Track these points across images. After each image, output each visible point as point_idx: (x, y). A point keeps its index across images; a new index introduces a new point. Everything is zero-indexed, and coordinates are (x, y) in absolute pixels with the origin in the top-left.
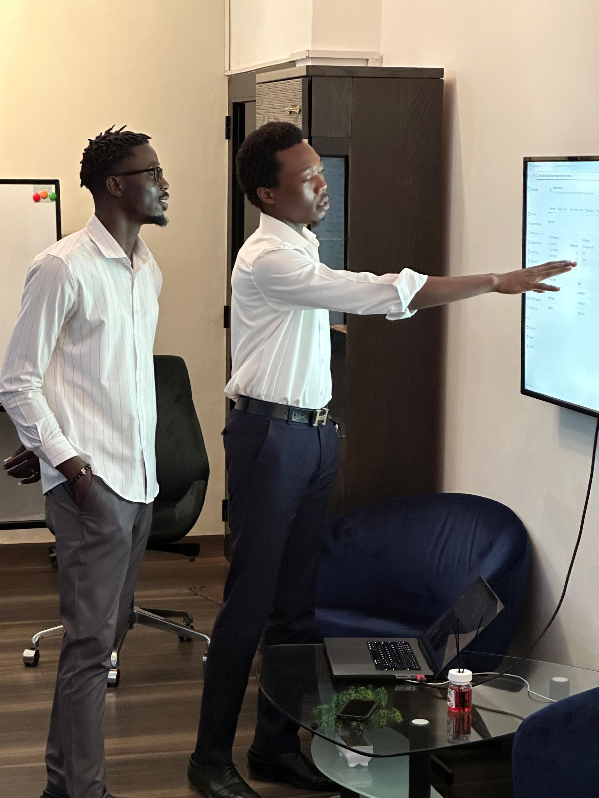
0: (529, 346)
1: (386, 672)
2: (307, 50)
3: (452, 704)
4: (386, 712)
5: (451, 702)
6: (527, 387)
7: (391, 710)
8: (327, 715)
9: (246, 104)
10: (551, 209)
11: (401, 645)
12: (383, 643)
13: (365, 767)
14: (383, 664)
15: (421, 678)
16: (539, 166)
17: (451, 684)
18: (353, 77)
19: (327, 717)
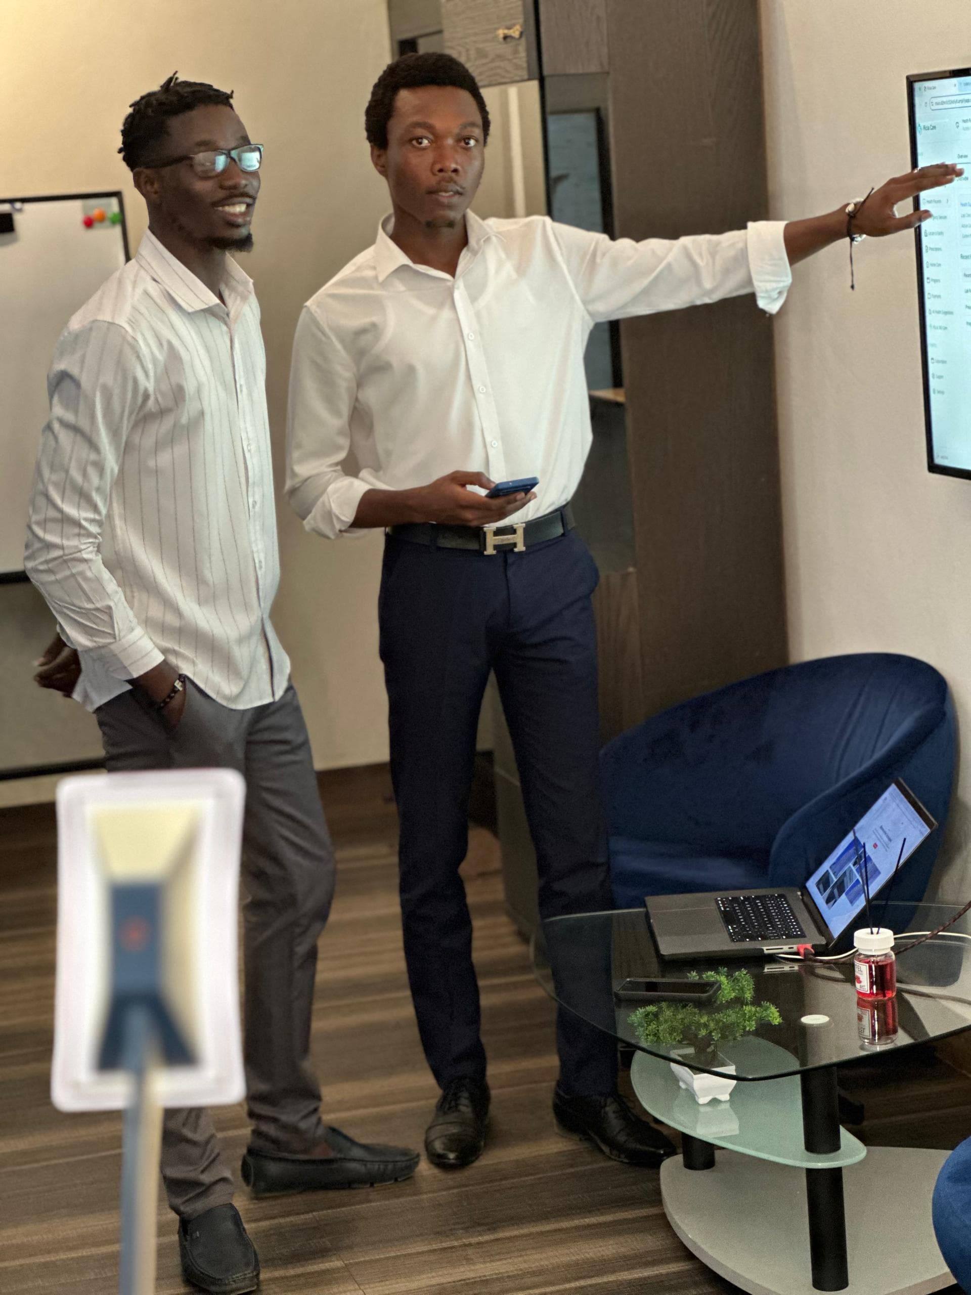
0: (936, 392)
1: (748, 945)
3: (864, 986)
4: (753, 1009)
5: (862, 984)
6: (938, 461)
7: (759, 1005)
8: (655, 1023)
10: (961, 157)
11: (773, 900)
12: (742, 898)
13: (725, 1102)
14: (743, 931)
15: (806, 949)
16: (934, 88)
17: (860, 954)
19: (654, 1026)
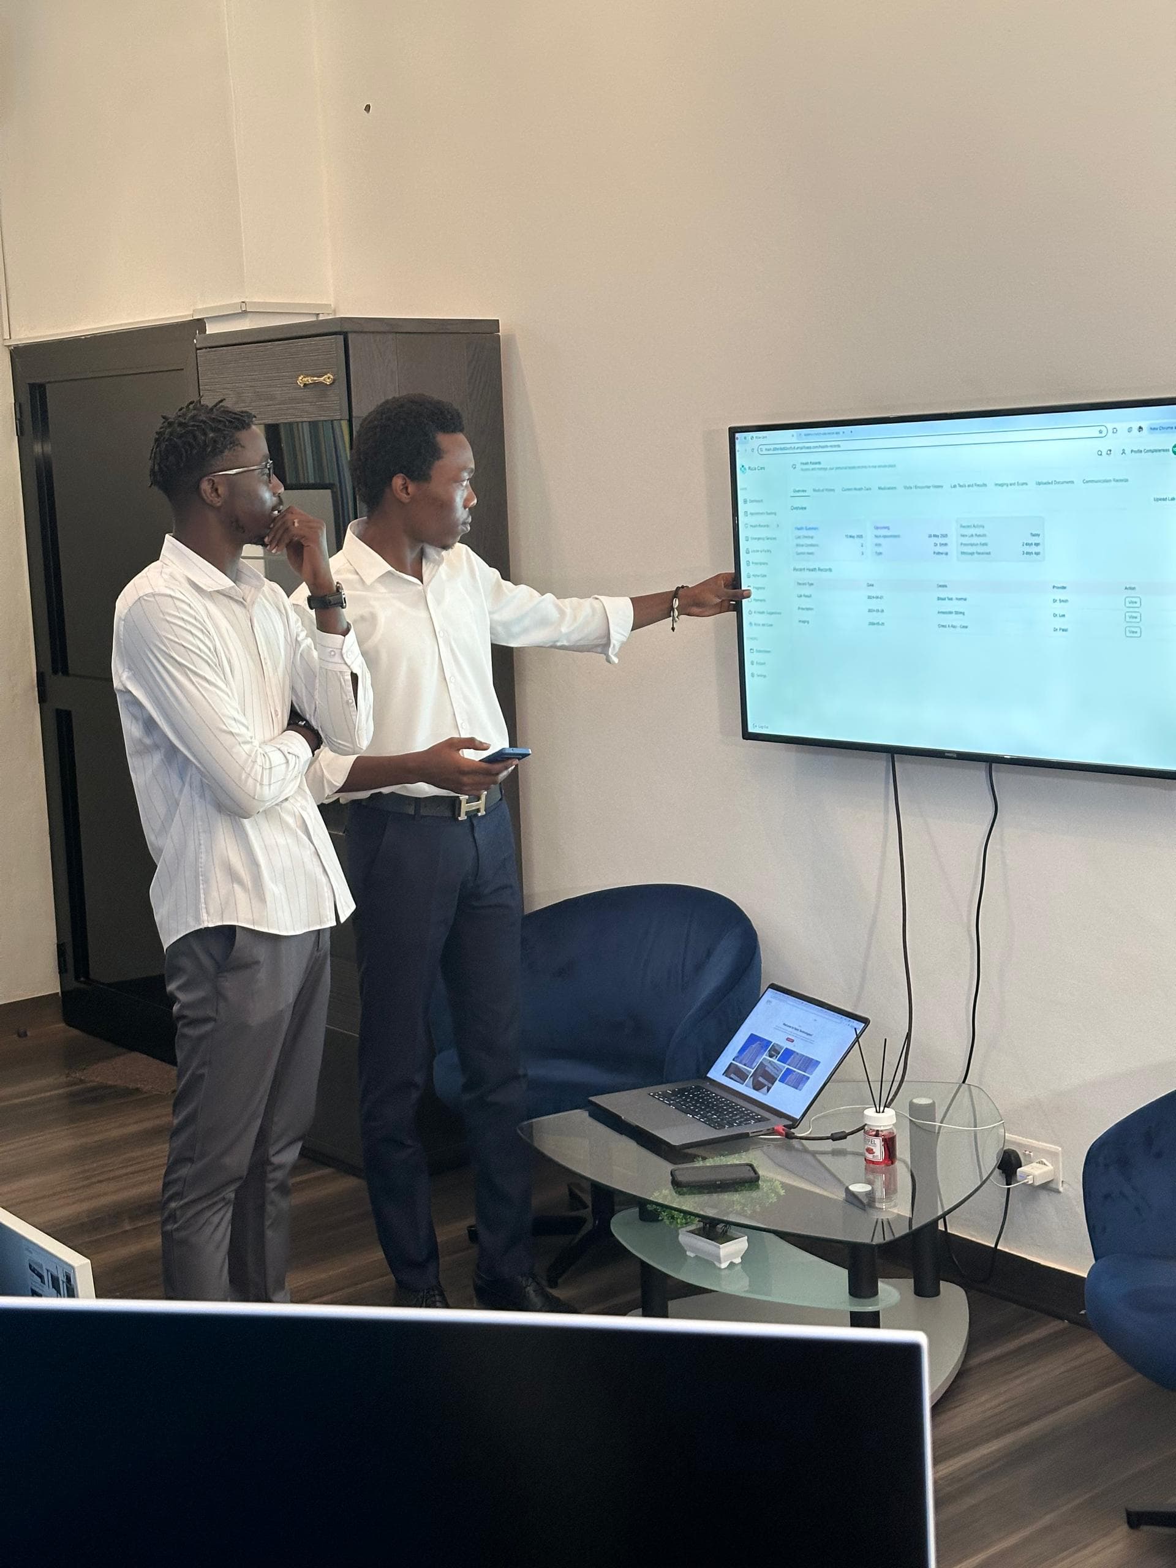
0: (755, 675)
2: (243, 302)
3: (878, 1156)
5: (875, 1154)
6: (754, 730)
9: (48, 386)
10: (798, 491)
11: (697, 1091)
13: (738, 1264)
15: (783, 1129)
18: (396, 333)
